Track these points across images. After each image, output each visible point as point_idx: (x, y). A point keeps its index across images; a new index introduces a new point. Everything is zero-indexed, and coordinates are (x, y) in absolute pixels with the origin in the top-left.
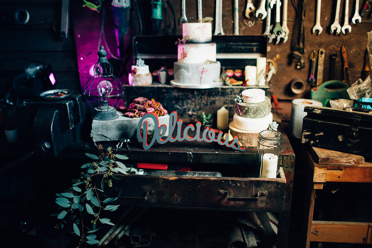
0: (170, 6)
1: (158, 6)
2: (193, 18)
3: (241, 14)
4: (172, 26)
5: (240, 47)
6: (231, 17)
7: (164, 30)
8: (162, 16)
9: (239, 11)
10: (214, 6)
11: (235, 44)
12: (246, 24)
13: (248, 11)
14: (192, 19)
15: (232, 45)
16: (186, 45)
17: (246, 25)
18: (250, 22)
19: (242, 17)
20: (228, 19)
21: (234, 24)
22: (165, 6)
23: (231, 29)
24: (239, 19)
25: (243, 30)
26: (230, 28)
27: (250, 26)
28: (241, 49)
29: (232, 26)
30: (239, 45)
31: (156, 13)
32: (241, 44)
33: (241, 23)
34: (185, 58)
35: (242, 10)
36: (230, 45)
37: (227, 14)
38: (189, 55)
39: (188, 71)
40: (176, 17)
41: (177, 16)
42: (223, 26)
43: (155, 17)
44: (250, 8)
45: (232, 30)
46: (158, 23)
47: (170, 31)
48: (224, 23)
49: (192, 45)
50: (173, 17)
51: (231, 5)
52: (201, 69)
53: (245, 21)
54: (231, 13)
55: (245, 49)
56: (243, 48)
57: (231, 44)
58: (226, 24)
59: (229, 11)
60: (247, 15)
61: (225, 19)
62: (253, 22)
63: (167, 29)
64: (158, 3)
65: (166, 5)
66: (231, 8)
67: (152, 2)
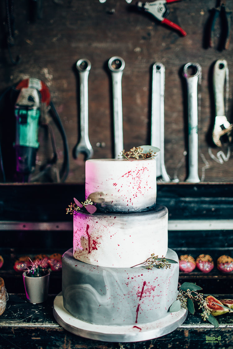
0: (56, 121)
1: (29, 120)
2: (103, 144)
3: (203, 137)
4: (60, 161)
5: (205, 206)
6: (182, 143)
7: (42, 168)
8: (38, 141)
9: (199, 130)
10: (146, 120)
11: (196, 199)
12: (213, 156)
13: (218, 132)
14: (101, 146)
15: (190, 202)
16: (96, 219)
17: (211, 159)
18: (220, 153)
19: (204, 144)
20: (175, 146)
21: (188, 158)
22: (45, 120)
23: (182, 167)
24: (200, 147)
25: (207, 170)
26: (180, 165)
27: (221, 161)
28: (209, 210)
29: (183, 160)
30: (205, 202)
31: (25, 135)
32: (207, 199)
33: (203, 156)
34: (93, 252)
35: (205, 129)
36: (185, 202)
37: (174, 136)
38: (104, 244)
39: (102, 292)
40: (67, 142)
41: (71, 140)
42: (166, 162)
43: (21, 143)
44: (223, 127)
45: (184, 170)
46: (29, 155)
47: (56, 171)
48: (168, 156)
49: (111, 219)
50: (62, 142)
51: (181, 119)
52: (137, 285)
53: (210, 151)
54: (181, 135)
55: (217, 210)
56: (213, 207)
57: (187, 199)
58: (172, 157)
59: (179, 131)
60: (216, 140)
61: (169, 146)
62: (226, 154)
63: (49, 166)
64: (30, 113)
65: (48, 119)
66: (181, 126)
67: (16, 112)
